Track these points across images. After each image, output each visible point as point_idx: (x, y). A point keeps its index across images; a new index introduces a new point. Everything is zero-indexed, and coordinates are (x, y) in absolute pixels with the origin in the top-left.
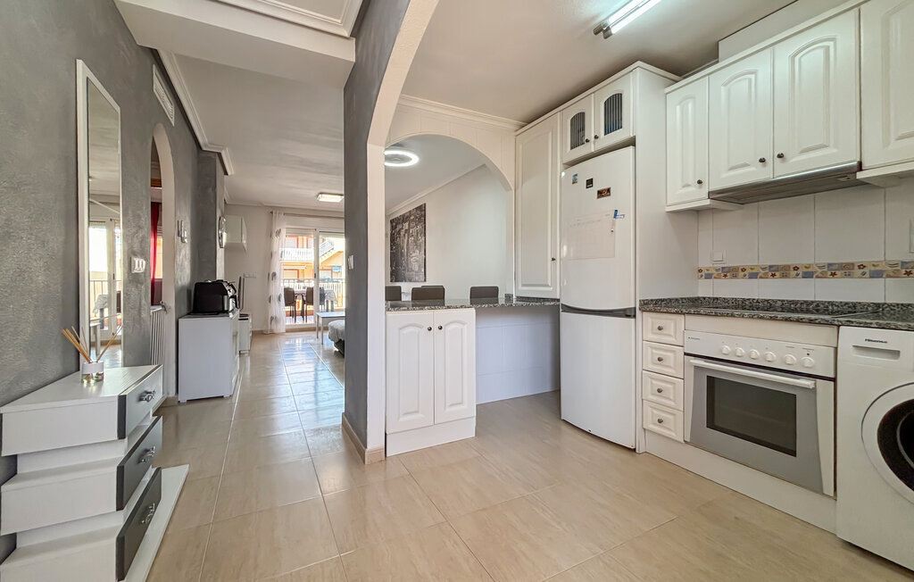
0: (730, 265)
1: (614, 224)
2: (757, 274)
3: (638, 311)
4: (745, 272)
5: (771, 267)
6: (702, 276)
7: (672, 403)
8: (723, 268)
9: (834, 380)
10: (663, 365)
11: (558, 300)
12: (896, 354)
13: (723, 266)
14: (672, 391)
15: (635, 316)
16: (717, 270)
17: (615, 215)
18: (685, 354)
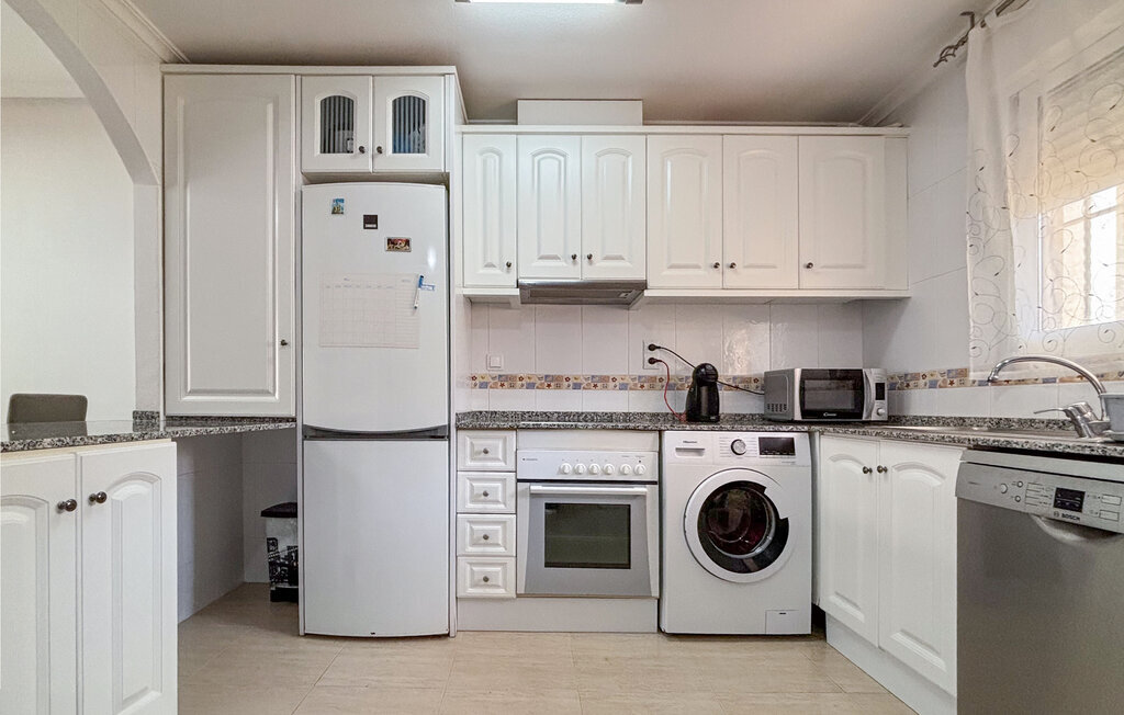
0: (509, 373)
1: (415, 296)
2: (534, 384)
3: (453, 430)
4: (524, 382)
5: (546, 376)
6: (475, 385)
7: (501, 549)
8: (500, 376)
9: (659, 483)
10: (490, 501)
11: (294, 420)
12: (699, 451)
13: (500, 373)
14: (500, 533)
15: (449, 437)
16: (493, 378)
17: (420, 284)
18: (519, 481)
